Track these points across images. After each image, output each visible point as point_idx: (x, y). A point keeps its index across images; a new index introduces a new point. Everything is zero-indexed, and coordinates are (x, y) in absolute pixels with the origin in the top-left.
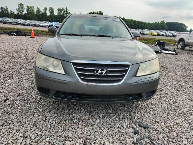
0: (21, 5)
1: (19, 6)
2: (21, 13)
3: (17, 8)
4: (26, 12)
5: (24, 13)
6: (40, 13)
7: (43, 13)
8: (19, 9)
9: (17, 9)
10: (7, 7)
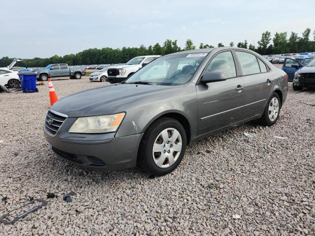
0: (266, 35)
1: (263, 37)
2: (265, 46)
3: (260, 40)
4: (273, 44)
5: (268, 45)
6: (296, 40)
7: (302, 39)
8: (263, 40)
9: (259, 42)
10: (246, 41)
